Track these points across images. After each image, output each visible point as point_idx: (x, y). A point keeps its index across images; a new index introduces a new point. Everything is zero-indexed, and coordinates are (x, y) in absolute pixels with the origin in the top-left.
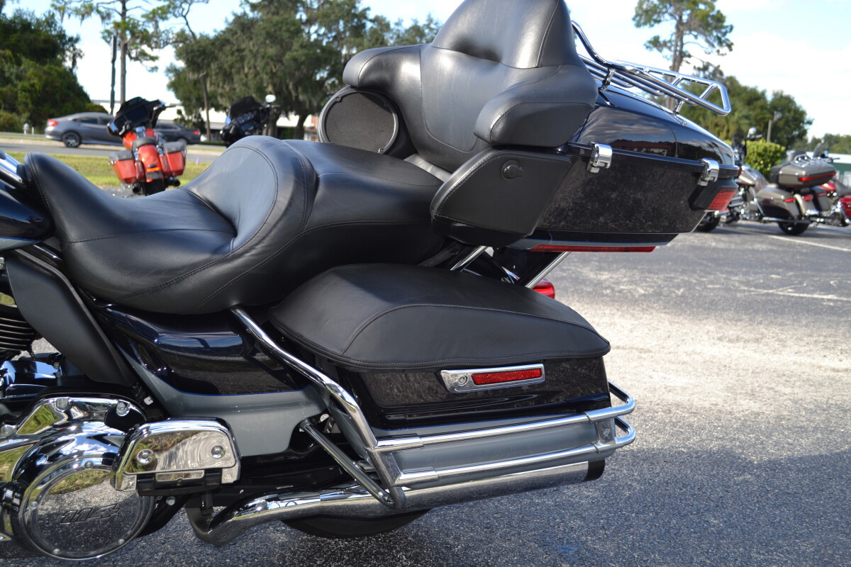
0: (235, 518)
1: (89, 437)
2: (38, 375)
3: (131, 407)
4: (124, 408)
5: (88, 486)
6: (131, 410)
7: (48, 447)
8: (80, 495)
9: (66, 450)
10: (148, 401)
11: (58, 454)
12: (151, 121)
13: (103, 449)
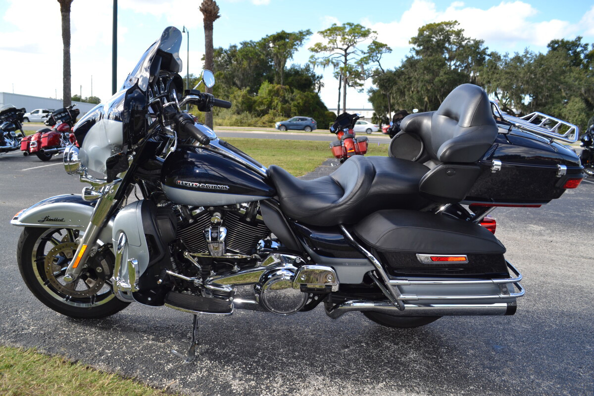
0: (340, 308)
1: (286, 269)
2: (272, 246)
3: (302, 260)
4: (299, 260)
5: (286, 288)
6: (301, 261)
7: (272, 271)
8: (284, 291)
9: (278, 273)
10: (309, 258)
11: (275, 274)
12: (352, 125)
13: (291, 274)
